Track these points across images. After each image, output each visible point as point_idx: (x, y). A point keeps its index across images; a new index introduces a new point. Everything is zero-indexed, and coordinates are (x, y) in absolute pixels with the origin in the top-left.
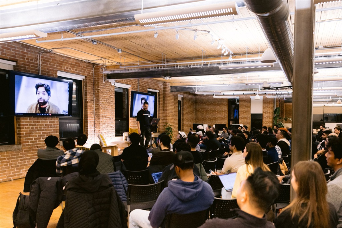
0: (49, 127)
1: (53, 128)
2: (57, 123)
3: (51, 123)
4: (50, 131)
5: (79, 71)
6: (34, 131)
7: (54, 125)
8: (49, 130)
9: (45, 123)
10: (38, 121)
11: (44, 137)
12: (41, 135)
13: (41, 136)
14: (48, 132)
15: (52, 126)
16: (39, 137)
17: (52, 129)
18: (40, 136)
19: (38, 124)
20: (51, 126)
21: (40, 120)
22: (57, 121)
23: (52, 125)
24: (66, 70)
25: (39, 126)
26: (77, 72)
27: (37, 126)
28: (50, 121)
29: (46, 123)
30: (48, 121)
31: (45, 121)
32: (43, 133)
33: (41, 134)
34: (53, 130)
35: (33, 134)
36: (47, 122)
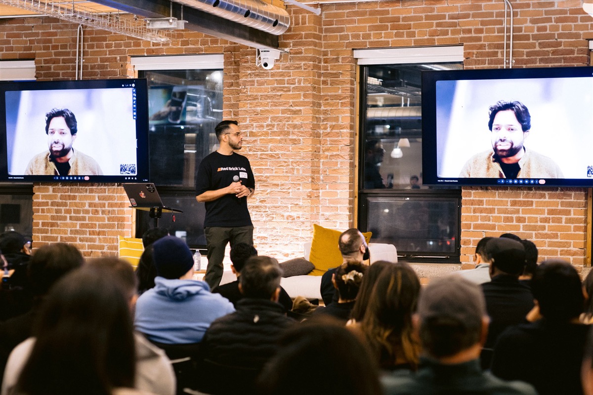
0: (97, 211)
1: (110, 215)
2: (119, 202)
3: (103, 200)
4: (101, 223)
5: (196, 43)
6: (60, 220)
7: (111, 205)
8: (98, 219)
9: (88, 201)
10: (72, 194)
11: (85, 236)
12: (76, 230)
13: (77, 232)
14: (95, 224)
15: (107, 208)
16: (73, 236)
17: (106, 217)
18: (75, 234)
19: (71, 201)
20: (103, 209)
21: (76, 193)
22: (119, 195)
23: (107, 205)
24: (153, 51)
25: (72, 206)
26: (190, 46)
27: (68, 208)
28: (100, 194)
29: (92, 202)
30: (97, 195)
31: (88, 194)
32: (82, 225)
33: (78, 228)
34: (109, 219)
35: (59, 228)
36: (94, 198)
